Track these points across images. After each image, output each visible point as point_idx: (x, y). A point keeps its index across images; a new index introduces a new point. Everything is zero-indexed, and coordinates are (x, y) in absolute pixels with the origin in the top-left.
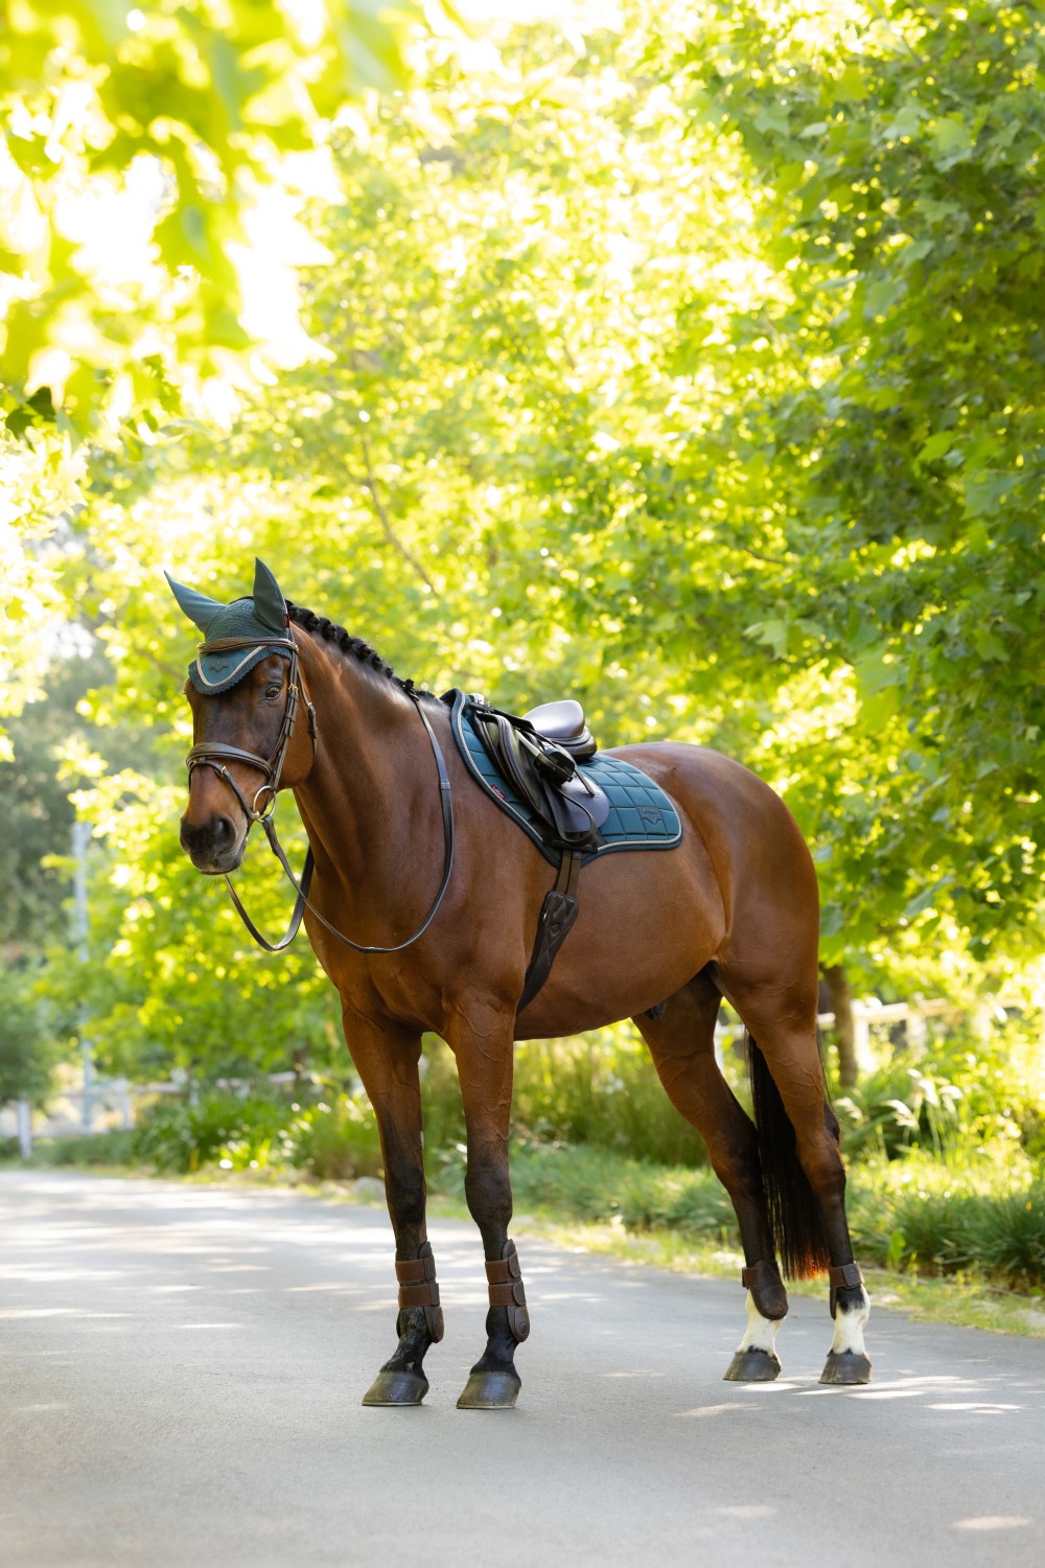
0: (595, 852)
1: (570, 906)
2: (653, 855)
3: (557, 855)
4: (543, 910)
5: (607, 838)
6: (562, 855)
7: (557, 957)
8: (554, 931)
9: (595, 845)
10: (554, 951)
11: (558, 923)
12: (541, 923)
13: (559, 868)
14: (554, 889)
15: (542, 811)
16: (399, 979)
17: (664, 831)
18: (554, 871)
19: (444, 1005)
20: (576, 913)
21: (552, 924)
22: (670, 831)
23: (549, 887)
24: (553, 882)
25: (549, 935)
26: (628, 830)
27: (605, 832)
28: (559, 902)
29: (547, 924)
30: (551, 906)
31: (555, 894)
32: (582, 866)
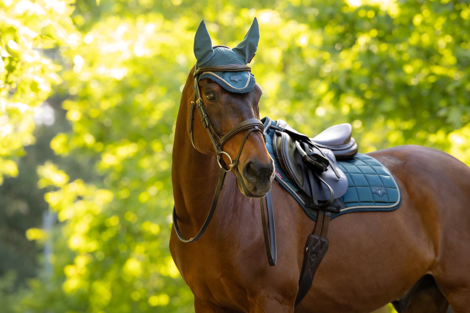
0: (339, 212)
1: (323, 243)
2: (378, 215)
3: (315, 214)
4: (306, 246)
5: (347, 205)
6: (318, 214)
7: (317, 273)
8: (314, 258)
9: (339, 208)
10: (314, 269)
11: (316, 253)
12: (306, 253)
13: (316, 221)
14: (313, 233)
15: (305, 188)
16: (221, 279)
17: (387, 200)
18: (313, 223)
19: (249, 299)
20: (327, 248)
21: (312, 253)
22: (391, 201)
23: (309, 233)
24: (312, 228)
25: (310, 260)
26: (362, 200)
27: (346, 200)
28: (316, 241)
29: (309, 254)
30: (312, 243)
31: (313, 236)
32: (331, 220)
